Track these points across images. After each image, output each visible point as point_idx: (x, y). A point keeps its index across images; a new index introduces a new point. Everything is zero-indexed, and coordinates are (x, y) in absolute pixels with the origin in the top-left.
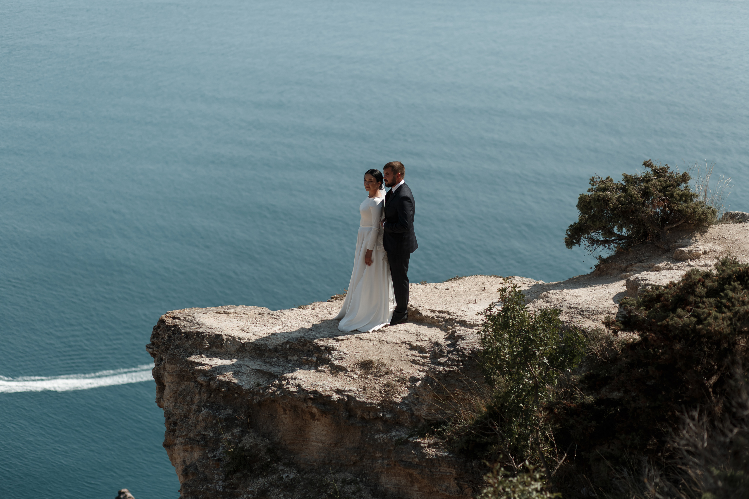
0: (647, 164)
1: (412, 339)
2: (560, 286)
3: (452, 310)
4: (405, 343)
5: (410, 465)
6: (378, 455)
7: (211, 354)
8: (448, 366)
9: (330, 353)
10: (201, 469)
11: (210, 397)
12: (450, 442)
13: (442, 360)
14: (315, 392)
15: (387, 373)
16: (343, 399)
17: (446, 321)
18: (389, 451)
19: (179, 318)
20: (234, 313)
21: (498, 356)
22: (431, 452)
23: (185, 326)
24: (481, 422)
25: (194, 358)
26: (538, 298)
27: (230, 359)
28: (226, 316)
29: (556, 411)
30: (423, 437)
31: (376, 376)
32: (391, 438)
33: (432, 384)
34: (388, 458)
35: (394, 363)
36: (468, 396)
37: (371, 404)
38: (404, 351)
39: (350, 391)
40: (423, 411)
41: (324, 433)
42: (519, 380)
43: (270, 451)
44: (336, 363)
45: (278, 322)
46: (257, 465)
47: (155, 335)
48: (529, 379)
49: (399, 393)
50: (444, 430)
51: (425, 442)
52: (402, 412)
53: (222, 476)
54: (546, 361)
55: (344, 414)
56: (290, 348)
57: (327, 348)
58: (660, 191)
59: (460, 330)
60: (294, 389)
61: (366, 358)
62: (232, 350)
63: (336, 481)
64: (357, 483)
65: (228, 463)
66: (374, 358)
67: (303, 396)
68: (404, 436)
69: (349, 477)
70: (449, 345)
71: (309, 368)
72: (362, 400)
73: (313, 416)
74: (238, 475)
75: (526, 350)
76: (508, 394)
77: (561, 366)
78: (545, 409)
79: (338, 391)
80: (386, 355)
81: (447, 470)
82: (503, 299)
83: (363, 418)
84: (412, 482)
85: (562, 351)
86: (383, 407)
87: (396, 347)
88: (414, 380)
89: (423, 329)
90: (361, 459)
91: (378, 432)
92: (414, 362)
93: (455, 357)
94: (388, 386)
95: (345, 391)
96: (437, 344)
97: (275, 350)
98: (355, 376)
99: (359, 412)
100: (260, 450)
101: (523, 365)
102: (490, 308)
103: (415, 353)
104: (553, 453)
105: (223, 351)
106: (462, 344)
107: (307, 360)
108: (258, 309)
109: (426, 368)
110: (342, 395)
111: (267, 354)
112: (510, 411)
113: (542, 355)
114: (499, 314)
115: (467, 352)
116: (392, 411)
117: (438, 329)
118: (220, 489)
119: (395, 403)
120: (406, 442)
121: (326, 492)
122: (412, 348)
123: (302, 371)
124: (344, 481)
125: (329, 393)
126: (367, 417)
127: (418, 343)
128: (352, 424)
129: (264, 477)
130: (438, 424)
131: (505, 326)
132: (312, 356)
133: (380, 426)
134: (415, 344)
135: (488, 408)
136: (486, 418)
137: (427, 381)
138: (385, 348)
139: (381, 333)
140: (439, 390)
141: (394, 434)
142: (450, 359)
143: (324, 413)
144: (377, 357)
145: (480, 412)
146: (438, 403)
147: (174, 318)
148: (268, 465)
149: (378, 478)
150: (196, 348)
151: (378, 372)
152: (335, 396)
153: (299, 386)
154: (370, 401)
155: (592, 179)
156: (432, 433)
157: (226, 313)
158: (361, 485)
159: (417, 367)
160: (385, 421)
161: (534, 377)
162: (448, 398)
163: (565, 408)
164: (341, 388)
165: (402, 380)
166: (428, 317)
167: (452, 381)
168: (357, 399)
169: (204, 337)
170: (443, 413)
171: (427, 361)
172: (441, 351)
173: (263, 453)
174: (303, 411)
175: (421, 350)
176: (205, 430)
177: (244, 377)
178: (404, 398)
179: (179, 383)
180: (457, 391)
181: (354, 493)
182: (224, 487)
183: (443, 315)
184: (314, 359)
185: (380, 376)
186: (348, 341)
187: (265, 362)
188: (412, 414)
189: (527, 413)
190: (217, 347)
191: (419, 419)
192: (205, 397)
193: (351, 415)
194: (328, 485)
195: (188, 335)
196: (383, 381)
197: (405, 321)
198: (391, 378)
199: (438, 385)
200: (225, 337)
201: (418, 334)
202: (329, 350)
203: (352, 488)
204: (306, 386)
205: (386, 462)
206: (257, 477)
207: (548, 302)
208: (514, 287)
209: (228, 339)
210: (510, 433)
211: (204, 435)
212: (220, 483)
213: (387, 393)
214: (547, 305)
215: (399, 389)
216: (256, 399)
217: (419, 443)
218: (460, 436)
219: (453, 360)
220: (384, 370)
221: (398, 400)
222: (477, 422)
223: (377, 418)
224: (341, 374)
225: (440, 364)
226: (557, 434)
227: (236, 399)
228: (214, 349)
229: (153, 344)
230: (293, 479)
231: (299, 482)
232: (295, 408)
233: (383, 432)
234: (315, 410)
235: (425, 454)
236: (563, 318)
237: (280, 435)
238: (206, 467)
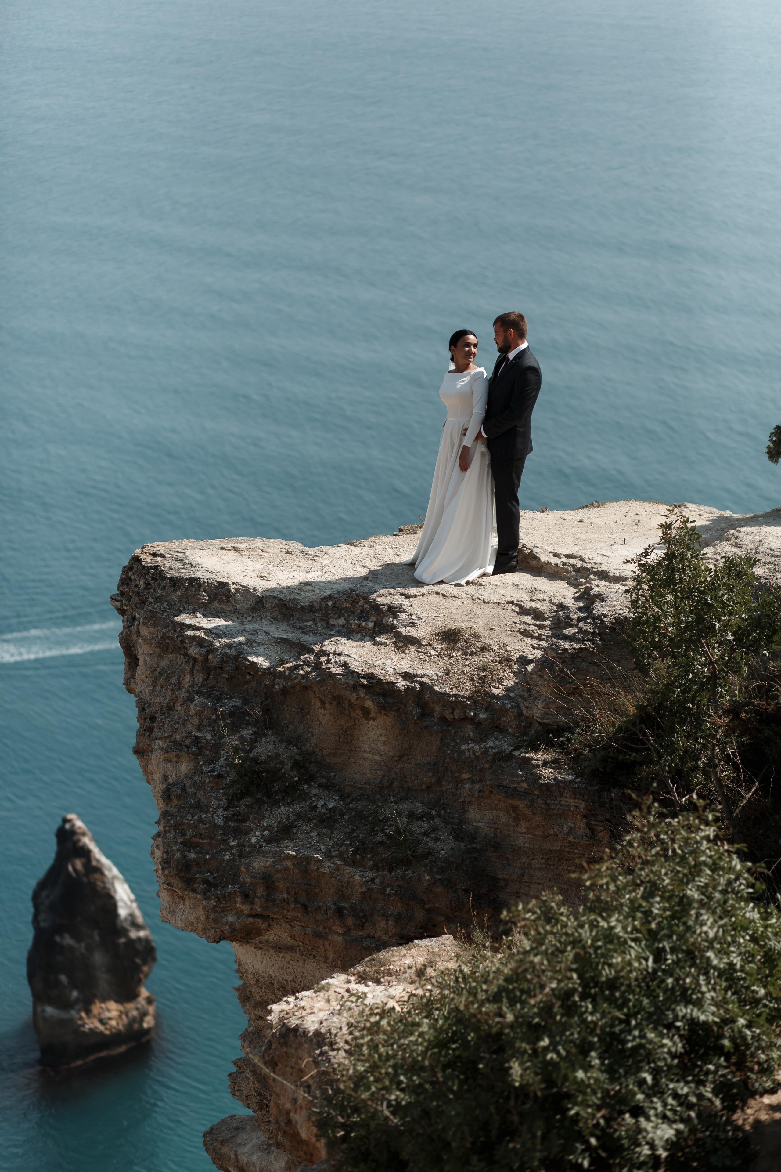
1: (524, 598)
2: (756, 520)
3: (587, 554)
4: (512, 603)
5: (514, 793)
6: (465, 776)
7: (210, 611)
8: (578, 641)
9: (395, 617)
10: (191, 790)
11: (207, 679)
12: (578, 759)
13: (569, 631)
14: (371, 676)
15: (482, 650)
16: (414, 688)
17: (578, 570)
18: (483, 770)
19: (162, 556)
20: (249, 549)
21: (656, 628)
22: (548, 773)
23: (171, 568)
24: (627, 730)
25: (185, 618)
26: (722, 538)
28: (236, 554)
29: (743, 715)
30: (536, 750)
31: (465, 653)
32: (486, 751)
33: (551, 668)
34: (480, 781)
35: (494, 635)
36: (607, 688)
37: (456, 696)
38: (510, 616)
39: (424, 675)
40: (537, 710)
41: (382, 739)
42: (688, 667)
43: (297, 765)
44: (404, 631)
45: (316, 565)
46: (277, 787)
47: (125, 581)
48: (704, 665)
49: (500, 681)
50: (569, 740)
51: (538, 757)
52: (504, 711)
53: (224, 802)
54: (730, 638)
55: (414, 711)
56: (334, 606)
57: (390, 608)
59: (598, 586)
60: (338, 671)
61: (451, 626)
62: (243, 606)
63: (400, 814)
64: (432, 818)
65: (233, 782)
66: (464, 626)
67: (351, 682)
68: (506, 747)
69: (420, 808)
70: (580, 609)
71: (362, 639)
72: (442, 691)
73: (366, 712)
74: (248, 800)
75: (699, 620)
76: (669, 687)
77: (754, 647)
78: (727, 713)
79: (406, 676)
80: (482, 622)
81: (572, 802)
82: (667, 540)
83: (443, 719)
84: (517, 819)
85: (756, 623)
86: (475, 702)
87: (498, 610)
88: (524, 661)
89: (541, 583)
90: (439, 782)
91: (466, 740)
92: (525, 633)
93: (589, 628)
94: (484, 670)
95: (416, 676)
96: (561, 606)
97: (311, 609)
98: (433, 653)
99: (438, 709)
100: (282, 763)
101: (694, 643)
102: (646, 554)
103: (528, 619)
104: (736, 780)
105: (230, 607)
106: (601, 608)
107: (359, 625)
108: (285, 545)
109: (544, 644)
110: (412, 681)
111: (297, 615)
112: (673, 714)
113: (725, 628)
114: (659, 564)
115: (608, 621)
116: (489, 708)
117: (564, 583)
118: (220, 822)
119: (494, 696)
120: (510, 757)
121: (383, 831)
122: (523, 611)
123: (351, 643)
124: (411, 815)
125: (392, 679)
126: (449, 717)
127: (533, 605)
128: (426, 727)
129: (289, 805)
130: (559, 731)
131: (669, 582)
132: (367, 619)
133: (469, 731)
134: (528, 605)
135: (639, 708)
136: (634, 724)
137: (543, 663)
138: (480, 610)
139: (475, 587)
140: (562, 679)
141: (490, 744)
142: (581, 630)
143: (383, 708)
144: (468, 625)
145: (624, 713)
146: (562, 698)
147: (155, 555)
148: (294, 786)
149: (464, 811)
150: (188, 603)
151: (469, 647)
152: (402, 683)
153: (345, 665)
154: (454, 692)
156: (550, 744)
157: (235, 549)
158: (437, 821)
159: (530, 641)
160: (478, 724)
161: (711, 663)
162: (575, 691)
163: (759, 712)
164: (411, 671)
165: (506, 661)
166: (550, 564)
167: (584, 665)
168: (436, 688)
169: (200, 586)
170: (568, 714)
171: (545, 632)
172: (568, 617)
173: (287, 768)
174: (350, 704)
175: (537, 615)
176: (199, 730)
178: (508, 689)
179: (159, 656)
180: (591, 680)
181: (426, 834)
182: (226, 819)
183: (573, 561)
184: (371, 625)
185: (471, 654)
186: (424, 598)
187: (294, 627)
188: (520, 714)
189: (699, 718)
190: (221, 601)
191: (530, 722)
192: (199, 678)
193: (425, 712)
194: (387, 819)
195: (176, 582)
196: (477, 661)
197: (512, 570)
198: (488, 658)
199: (561, 671)
200: (232, 587)
201: (533, 591)
202: (394, 611)
203: (423, 826)
204: (356, 666)
205: (477, 786)
206: (276, 804)
207: (736, 545)
208: (685, 522)
209: (237, 590)
210: (671, 748)
211: (196, 737)
212: (220, 812)
213: (482, 680)
214: (736, 550)
215: (501, 675)
217: (530, 759)
218: (592, 750)
219: (586, 633)
220: (479, 644)
221: (499, 692)
222: (620, 729)
223: (465, 719)
224: (412, 648)
225: (565, 638)
226: (744, 751)
227: (247, 682)
228: (216, 605)
229: (122, 594)
230: (334, 810)
231: (342, 814)
232: (338, 700)
233: (473, 741)
234: (369, 704)
235: (538, 777)
236: (760, 571)
237: (314, 740)
238: (199, 787)
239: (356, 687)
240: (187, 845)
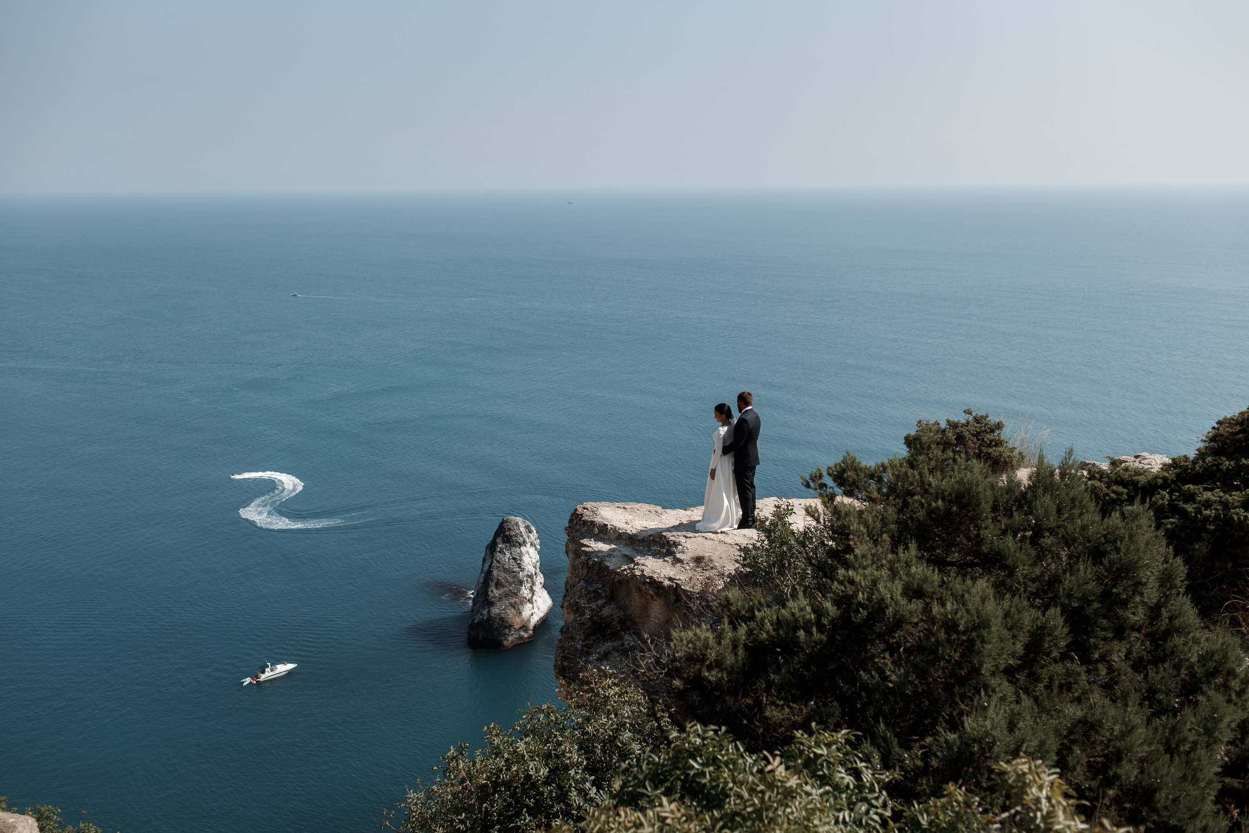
0: (968, 412)
1: (745, 542)
4: (737, 544)
7: (598, 539)
9: (676, 547)
10: (571, 630)
11: (588, 573)
14: (651, 578)
15: (712, 568)
16: (673, 586)
19: (587, 509)
20: (631, 508)
23: (588, 516)
25: (585, 541)
27: (610, 544)
28: (624, 510)
31: (703, 570)
35: (721, 560)
37: (691, 592)
38: (734, 551)
39: (679, 579)
41: (660, 611)
43: (621, 621)
44: (678, 555)
45: (659, 518)
46: (609, 631)
47: (571, 521)
49: (716, 585)
53: (583, 637)
55: (672, 598)
56: (653, 540)
57: (675, 542)
58: (973, 435)
60: (639, 574)
61: (697, 554)
62: (613, 537)
65: (589, 627)
66: (707, 555)
67: (642, 580)
71: (659, 558)
72: (685, 588)
73: (651, 598)
74: (593, 638)
79: (670, 579)
80: (718, 553)
86: (702, 596)
87: (729, 548)
88: (729, 576)
92: (736, 561)
94: (709, 579)
95: (675, 579)
97: (643, 540)
98: (688, 568)
100: (613, 619)
103: (740, 554)
105: (607, 537)
107: (659, 551)
108: (652, 507)
109: (737, 566)
110: (673, 582)
111: (637, 543)
118: (579, 647)
119: (711, 593)
122: (740, 549)
123: (654, 559)
125: (662, 580)
128: (678, 607)
129: (612, 642)
132: (663, 548)
139: (724, 535)
143: (658, 595)
144: (709, 554)
147: (584, 508)
148: (617, 632)
150: (589, 534)
151: (705, 566)
152: (667, 583)
153: (643, 571)
154: (691, 589)
155: (919, 422)
157: (624, 508)
164: (673, 577)
165: (721, 575)
168: (682, 587)
169: (595, 525)
173: (615, 622)
174: (644, 592)
176: (579, 599)
177: (614, 560)
178: (718, 590)
179: (575, 559)
182: (583, 646)
184: (665, 551)
185: (706, 570)
186: (695, 539)
187: (634, 549)
190: (603, 534)
192: (585, 572)
193: (678, 599)
195: (585, 522)
196: (707, 574)
197: (749, 527)
198: (714, 571)
200: (609, 527)
202: (676, 544)
204: (648, 572)
206: (607, 641)
209: (611, 528)
211: (577, 602)
212: (580, 642)
213: (707, 585)
215: (717, 582)
216: (617, 578)
220: (711, 565)
221: (714, 591)
224: (679, 565)
227: (605, 576)
228: (602, 535)
229: (570, 527)
232: (639, 589)
234: (651, 594)
237: (631, 609)
238: (574, 628)
239: (645, 583)
240: (565, 658)
